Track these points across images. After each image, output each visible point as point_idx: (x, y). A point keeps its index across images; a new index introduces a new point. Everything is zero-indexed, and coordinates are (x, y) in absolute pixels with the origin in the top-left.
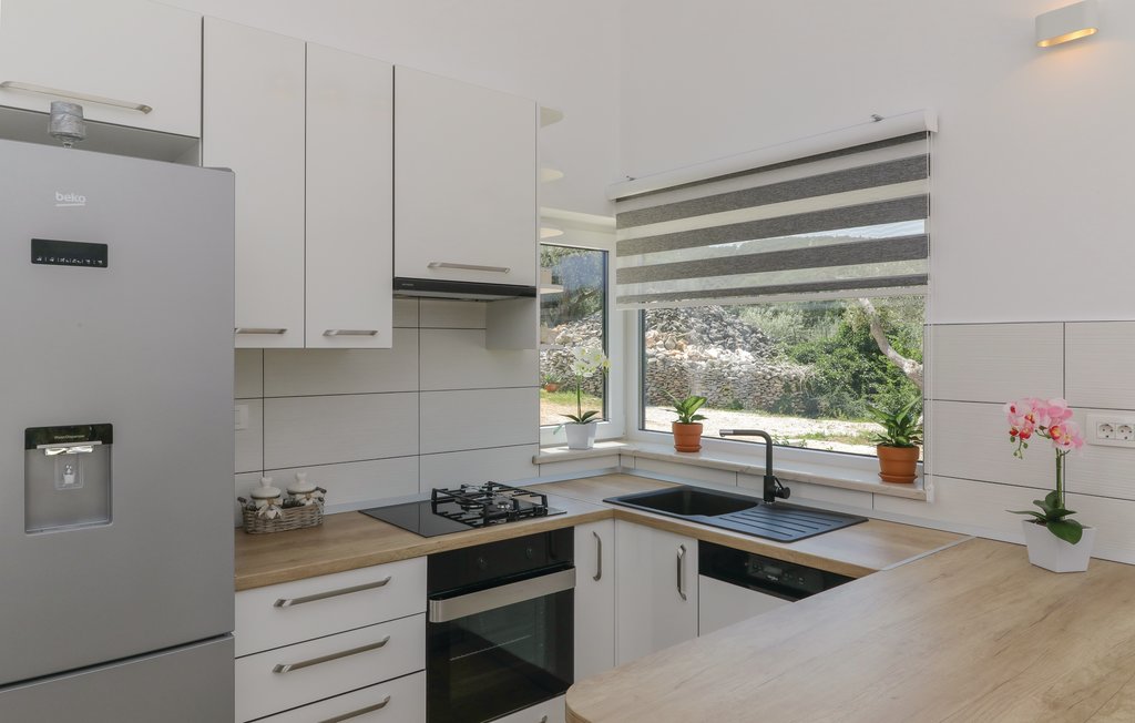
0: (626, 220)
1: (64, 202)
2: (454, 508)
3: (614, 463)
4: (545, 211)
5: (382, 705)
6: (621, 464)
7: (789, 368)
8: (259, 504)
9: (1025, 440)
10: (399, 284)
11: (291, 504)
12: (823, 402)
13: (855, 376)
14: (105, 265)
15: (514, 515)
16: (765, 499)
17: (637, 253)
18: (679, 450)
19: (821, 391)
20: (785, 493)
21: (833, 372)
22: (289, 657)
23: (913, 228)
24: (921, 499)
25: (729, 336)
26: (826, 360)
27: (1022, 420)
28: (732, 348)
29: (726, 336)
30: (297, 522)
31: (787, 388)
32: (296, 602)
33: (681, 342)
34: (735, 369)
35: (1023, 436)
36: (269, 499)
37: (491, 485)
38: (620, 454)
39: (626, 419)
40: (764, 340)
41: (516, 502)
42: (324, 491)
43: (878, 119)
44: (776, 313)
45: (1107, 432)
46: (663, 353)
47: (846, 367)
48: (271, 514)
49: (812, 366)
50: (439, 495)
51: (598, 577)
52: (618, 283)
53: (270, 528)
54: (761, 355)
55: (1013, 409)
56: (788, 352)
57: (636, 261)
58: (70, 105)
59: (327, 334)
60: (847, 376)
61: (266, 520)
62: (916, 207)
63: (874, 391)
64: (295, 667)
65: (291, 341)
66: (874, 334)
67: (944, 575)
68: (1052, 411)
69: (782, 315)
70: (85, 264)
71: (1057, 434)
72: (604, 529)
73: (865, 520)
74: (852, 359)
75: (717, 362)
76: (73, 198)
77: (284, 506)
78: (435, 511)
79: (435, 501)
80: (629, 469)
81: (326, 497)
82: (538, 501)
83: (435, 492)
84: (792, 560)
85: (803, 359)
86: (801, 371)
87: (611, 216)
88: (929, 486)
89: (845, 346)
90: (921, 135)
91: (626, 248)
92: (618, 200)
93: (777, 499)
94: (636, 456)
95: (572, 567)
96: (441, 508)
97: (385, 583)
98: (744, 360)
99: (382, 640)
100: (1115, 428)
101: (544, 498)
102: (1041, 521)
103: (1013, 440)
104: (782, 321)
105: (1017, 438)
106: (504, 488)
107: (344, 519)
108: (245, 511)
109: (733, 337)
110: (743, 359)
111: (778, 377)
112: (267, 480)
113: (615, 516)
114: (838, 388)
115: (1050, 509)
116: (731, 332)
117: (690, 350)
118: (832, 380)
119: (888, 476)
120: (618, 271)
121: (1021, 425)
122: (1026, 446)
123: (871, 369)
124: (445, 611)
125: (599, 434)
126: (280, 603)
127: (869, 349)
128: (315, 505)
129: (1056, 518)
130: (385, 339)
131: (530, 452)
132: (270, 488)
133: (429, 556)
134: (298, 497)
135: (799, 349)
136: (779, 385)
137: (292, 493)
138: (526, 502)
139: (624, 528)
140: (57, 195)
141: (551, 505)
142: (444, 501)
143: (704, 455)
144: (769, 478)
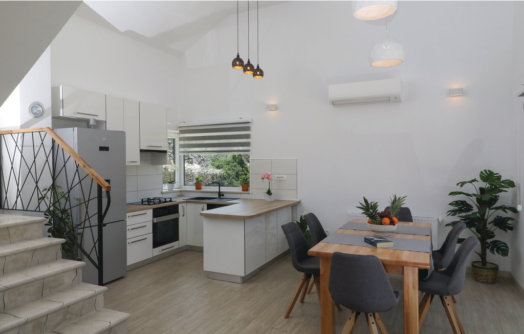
0: (182, 132)
1: (103, 140)
3: (179, 194)
5: (146, 239)
6: (181, 193)
7: (213, 171)
10: (141, 151)
13: (237, 173)
16: (219, 197)
18: (197, 189)
19: (225, 179)
20: (223, 195)
21: (229, 172)
24: (249, 194)
25: (190, 159)
26: (226, 167)
27: (263, 176)
28: (192, 163)
31: (213, 178)
32: (131, 216)
34: (193, 171)
38: (181, 191)
39: (180, 184)
40: (203, 160)
43: (241, 118)
47: (234, 170)
49: (222, 170)
51: (183, 216)
52: (178, 148)
54: (202, 166)
55: (262, 174)
56: (213, 165)
59: (128, 162)
60: (234, 173)
64: (131, 229)
66: (243, 159)
68: (268, 174)
71: (269, 178)
72: (184, 205)
73: (238, 199)
74: (235, 166)
79: (142, 201)
80: (183, 195)
82: (170, 201)
83: (142, 199)
85: (218, 167)
86: (218, 171)
87: (177, 131)
88: (251, 191)
89: (233, 162)
91: (181, 139)
92: (180, 127)
93: (221, 197)
94: (186, 191)
95: (178, 213)
97: (146, 213)
98: (196, 168)
99: (145, 225)
100: (279, 177)
102: (266, 193)
105: (263, 179)
106: (157, 198)
109: (192, 159)
111: (210, 174)
113: (187, 202)
114: (231, 177)
115: (268, 191)
118: (229, 174)
119: (243, 190)
120: (178, 145)
122: (264, 181)
123: (243, 171)
124: (156, 220)
125: (175, 187)
126: (129, 216)
129: (269, 193)
130: (138, 163)
131: (160, 191)
133: (153, 209)
135: (217, 164)
136: (210, 177)
139: (189, 205)
140: (102, 138)
141: (172, 200)
142: (145, 201)
143: (202, 190)
144: (219, 193)
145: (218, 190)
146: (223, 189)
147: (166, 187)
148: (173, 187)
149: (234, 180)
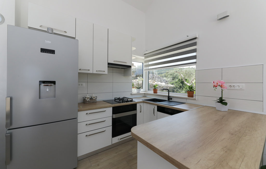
0: (146, 57)
1: (47, 42)
2: (118, 101)
3: (144, 95)
4: (133, 55)
5: (104, 131)
6: (145, 95)
7: (170, 85)
8: (86, 98)
9: (216, 87)
10: (109, 64)
11: (91, 99)
12: (175, 90)
14: (54, 54)
15: (127, 101)
16: (168, 100)
17: (148, 62)
18: (154, 93)
19: (175, 88)
21: (177, 86)
22: (88, 123)
23: (194, 54)
24: (195, 100)
26: (176, 84)
27: (216, 84)
28: (162, 82)
29: (161, 81)
30: (92, 102)
31: (170, 88)
32: (89, 113)
33: (154, 81)
35: (216, 86)
36: (88, 98)
37: (124, 97)
38: (145, 94)
39: (146, 89)
40: (166, 81)
41: (127, 100)
42: (97, 97)
43: (188, 36)
44: (168, 78)
45: (230, 87)
46: (152, 83)
47: (179, 85)
48: (88, 100)
49: (173, 85)
50: (116, 99)
51: (141, 112)
52: (145, 67)
53: (88, 102)
54: (166, 83)
55: (214, 82)
56: (170, 83)
57: (147, 64)
58: (50, 28)
59: (97, 71)
61: (87, 101)
62: (194, 51)
63: (183, 89)
64: (89, 124)
65: (91, 72)
66: (183, 80)
67: (201, 111)
68: (221, 82)
69: (169, 78)
70: (51, 53)
71: (222, 86)
72: (142, 104)
73: (185, 103)
74: (179, 84)
75: (160, 84)
76: (49, 42)
77: (90, 99)
78: (115, 101)
79: (115, 100)
80: (146, 96)
81: (97, 98)
82: (131, 100)
83: (115, 98)
84: (173, 109)
85: (172, 84)
86: (172, 86)
87: (143, 57)
88: (196, 97)
89: (179, 82)
90: (196, 38)
91: (146, 62)
92: (145, 54)
93: (170, 100)
94: (147, 94)
95: (136, 110)
96: (116, 101)
97: (105, 111)
99: (104, 120)
100: (232, 86)
101: (132, 99)
102: (218, 102)
103: (214, 87)
104: (169, 79)
105: (215, 87)
106: (126, 98)
107: (100, 102)
108: (84, 100)
110: (163, 84)
112: (88, 95)
113: (143, 102)
115: (220, 100)
116: (162, 80)
117: (156, 83)
118: (177, 87)
119: (189, 96)
120: (145, 65)
121: (215, 84)
122: (216, 88)
124: (115, 116)
125: (141, 91)
126: (87, 114)
127: (182, 83)
128: (95, 99)
130: (106, 72)
131: (131, 93)
132: (88, 96)
133: (113, 107)
134: (92, 98)
135: (172, 83)
137: (92, 97)
138: (129, 100)
139: (145, 104)
140: (46, 41)
141: (133, 100)
142: (116, 100)
143: (158, 94)
144: (169, 97)
145: (168, 95)
146: (171, 94)
147: (135, 91)
148: (139, 91)
149: (179, 89)
